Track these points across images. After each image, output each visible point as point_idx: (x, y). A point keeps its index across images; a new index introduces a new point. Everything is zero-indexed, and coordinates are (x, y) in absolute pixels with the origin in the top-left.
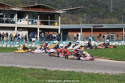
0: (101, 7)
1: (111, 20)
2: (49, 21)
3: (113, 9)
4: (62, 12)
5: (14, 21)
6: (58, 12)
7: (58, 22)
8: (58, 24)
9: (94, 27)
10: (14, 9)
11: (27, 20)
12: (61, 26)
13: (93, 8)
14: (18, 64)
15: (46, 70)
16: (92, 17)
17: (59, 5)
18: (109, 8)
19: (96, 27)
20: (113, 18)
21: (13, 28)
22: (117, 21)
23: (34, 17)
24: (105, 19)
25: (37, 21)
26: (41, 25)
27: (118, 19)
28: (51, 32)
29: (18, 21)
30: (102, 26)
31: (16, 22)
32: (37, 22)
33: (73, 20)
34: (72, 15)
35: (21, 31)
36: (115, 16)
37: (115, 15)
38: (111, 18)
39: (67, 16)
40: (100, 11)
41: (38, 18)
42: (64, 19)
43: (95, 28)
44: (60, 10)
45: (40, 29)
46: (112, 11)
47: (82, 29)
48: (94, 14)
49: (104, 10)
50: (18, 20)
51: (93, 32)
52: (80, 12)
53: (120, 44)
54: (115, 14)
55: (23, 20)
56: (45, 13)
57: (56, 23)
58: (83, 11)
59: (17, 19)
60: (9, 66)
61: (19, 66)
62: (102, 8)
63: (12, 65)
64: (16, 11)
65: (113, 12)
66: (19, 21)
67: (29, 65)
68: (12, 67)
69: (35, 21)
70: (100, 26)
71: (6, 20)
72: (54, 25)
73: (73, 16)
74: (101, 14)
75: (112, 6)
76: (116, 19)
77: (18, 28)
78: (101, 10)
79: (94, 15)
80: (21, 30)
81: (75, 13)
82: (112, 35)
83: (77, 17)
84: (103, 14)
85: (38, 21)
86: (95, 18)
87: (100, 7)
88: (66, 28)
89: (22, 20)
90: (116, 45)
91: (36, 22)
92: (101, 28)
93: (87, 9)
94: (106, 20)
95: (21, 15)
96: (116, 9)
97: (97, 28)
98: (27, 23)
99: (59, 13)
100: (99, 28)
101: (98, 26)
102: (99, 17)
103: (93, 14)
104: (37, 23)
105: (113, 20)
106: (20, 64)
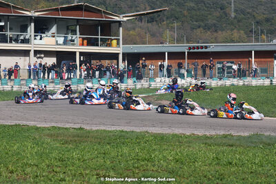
0: (211, 8)
1: (232, 35)
2: (99, 37)
3: (236, 11)
4: (125, 19)
5: (27, 37)
6: (117, 19)
7: (118, 40)
8: (118, 44)
9: (190, 48)
10: (28, 14)
11: (54, 37)
12: (123, 47)
13: (193, 9)
14: (31, 121)
15: (81, 129)
16: (192, 29)
17: (123, 5)
18: (227, 10)
19: (194, 48)
20: (235, 31)
21: (26, 53)
22: (245, 36)
23: (68, 29)
24: (220, 32)
25: (74, 37)
26: (83, 45)
27: (246, 33)
28: (107, 61)
29: (35, 39)
30: (206, 47)
31: (33, 41)
32: (76, 40)
33: (153, 35)
34: (150, 25)
35: (42, 58)
36: (239, 26)
37: (241, 24)
38: (232, 30)
39: (140, 27)
40: (209, 16)
41: (76, 31)
42: (134, 33)
43: (192, 50)
44: (121, 16)
45: (81, 54)
46: (233, 15)
47: (168, 53)
48: (196, 21)
49: (217, 14)
50: (35, 36)
51: (188, 59)
52: (167, 18)
53: (241, 83)
54: (239, 21)
55: (47, 36)
56: (91, 22)
57: (114, 42)
58: (174, 17)
59: (33, 34)
60: (13, 123)
61: (32, 124)
62: (213, 10)
63: (18, 122)
64: (31, 17)
65: (235, 17)
66: (38, 38)
67: (52, 121)
68: (19, 125)
69: (69, 38)
70: (202, 47)
71: (11, 36)
72: (110, 45)
73: (153, 27)
74: (210, 22)
75: (233, 5)
76: (242, 32)
77: (36, 52)
78: (210, 14)
79: (197, 23)
80: (43, 55)
81: (156, 21)
82: (229, 64)
83: (161, 30)
84: (214, 21)
85: (77, 38)
86: (199, 30)
87: (208, 7)
88: (136, 51)
89: (43, 35)
90: (233, 85)
91: (73, 41)
92: (204, 50)
93: (181, 12)
94: (221, 35)
95: (42, 26)
96: (243, 12)
97: (196, 50)
98: (54, 43)
99: (119, 22)
100: (200, 50)
101: (198, 48)
102: (207, 28)
103: (195, 23)
104: (75, 42)
105: (236, 34)
106: (34, 121)
